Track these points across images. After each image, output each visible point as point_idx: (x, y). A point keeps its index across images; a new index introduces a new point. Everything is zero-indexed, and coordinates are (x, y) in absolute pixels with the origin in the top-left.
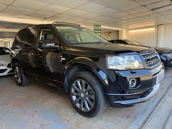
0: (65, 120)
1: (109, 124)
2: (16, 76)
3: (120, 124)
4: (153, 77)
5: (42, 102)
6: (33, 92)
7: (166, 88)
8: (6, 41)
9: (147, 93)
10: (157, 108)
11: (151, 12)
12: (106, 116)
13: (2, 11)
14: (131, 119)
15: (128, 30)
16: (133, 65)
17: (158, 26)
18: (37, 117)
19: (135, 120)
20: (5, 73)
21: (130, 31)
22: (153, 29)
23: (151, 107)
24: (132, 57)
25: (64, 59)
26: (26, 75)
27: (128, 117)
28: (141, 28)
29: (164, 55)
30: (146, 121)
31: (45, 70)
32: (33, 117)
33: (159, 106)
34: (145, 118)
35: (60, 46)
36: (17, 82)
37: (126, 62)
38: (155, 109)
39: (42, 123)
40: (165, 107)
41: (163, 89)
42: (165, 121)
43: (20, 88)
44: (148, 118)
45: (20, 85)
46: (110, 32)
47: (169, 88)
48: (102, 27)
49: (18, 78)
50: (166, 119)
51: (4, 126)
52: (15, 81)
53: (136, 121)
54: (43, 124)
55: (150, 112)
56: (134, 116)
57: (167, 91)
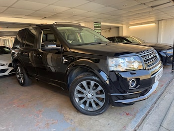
0: (68, 119)
1: (110, 122)
2: (18, 76)
3: (120, 121)
4: (152, 77)
5: (46, 102)
6: (36, 92)
7: (165, 85)
8: (5, 39)
9: (147, 91)
10: (156, 105)
11: (151, 9)
12: (107, 114)
13: (2, 13)
14: (130, 117)
15: (129, 25)
16: (133, 65)
17: (158, 21)
18: (42, 116)
19: (135, 117)
20: (7, 73)
21: (130, 27)
22: (153, 25)
23: (150, 104)
24: (132, 59)
25: (67, 61)
26: (28, 75)
27: (128, 114)
28: (141, 24)
29: (163, 51)
30: (145, 118)
31: (46, 69)
32: (38, 117)
33: (157, 103)
34: (144, 115)
35: (62, 47)
36: (19, 82)
37: (126, 63)
38: (153, 107)
39: (47, 122)
40: (163, 104)
41: (162, 86)
42: (163, 118)
43: (23, 88)
44: (147, 115)
45: (23, 85)
46: (110, 28)
47: (168, 85)
48: (102, 24)
49: (20, 78)
50: (164, 115)
51: (11, 126)
52: (17, 80)
53: (135, 119)
54: (48, 124)
55: (149, 109)
56: (134, 113)
57: (166, 87)
